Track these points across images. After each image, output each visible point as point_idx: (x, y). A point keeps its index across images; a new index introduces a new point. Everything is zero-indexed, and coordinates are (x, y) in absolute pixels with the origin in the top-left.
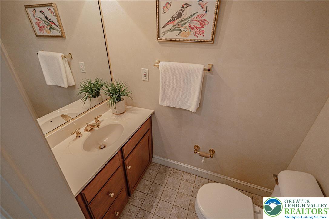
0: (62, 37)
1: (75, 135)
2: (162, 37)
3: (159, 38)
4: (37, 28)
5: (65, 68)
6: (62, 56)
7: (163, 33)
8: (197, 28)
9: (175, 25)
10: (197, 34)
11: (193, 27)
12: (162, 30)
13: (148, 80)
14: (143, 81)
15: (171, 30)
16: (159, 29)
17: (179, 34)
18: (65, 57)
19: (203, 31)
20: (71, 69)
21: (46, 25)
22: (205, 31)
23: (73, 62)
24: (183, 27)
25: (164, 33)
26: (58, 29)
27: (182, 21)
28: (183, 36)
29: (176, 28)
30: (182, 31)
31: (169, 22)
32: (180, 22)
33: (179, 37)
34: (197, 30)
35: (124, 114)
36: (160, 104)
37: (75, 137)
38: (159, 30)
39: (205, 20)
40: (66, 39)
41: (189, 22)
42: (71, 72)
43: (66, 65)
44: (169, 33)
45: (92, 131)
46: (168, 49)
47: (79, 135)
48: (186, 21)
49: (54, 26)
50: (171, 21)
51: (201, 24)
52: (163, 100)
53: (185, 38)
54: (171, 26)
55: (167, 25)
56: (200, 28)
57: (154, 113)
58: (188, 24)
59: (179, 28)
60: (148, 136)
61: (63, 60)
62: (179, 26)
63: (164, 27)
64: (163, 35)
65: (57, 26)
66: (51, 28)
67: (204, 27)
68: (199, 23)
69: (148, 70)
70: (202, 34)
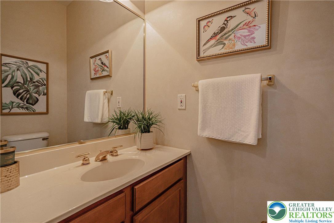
0: (109, 76)
1: (81, 162)
2: (202, 55)
3: (199, 56)
4: (93, 72)
5: (104, 104)
6: (104, 92)
7: (203, 51)
8: (245, 36)
9: (217, 40)
10: (245, 43)
11: (240, 36)
12: (202, 48)
13: (184, 108)
14: (178, 110)
15: (213, 46)
16: (199, 47)
17: (222, 48)
18: (106, 92)
19: (254, 38)
20: (108, 106)
21: (100, 69)
22: (255, 37)
23: (113, 99)
24: (227, 40)
25: (205, 51)
26: (108, 69)
27: (225, 34)
28: (227, 49)
29: (219, 43)
30: (226, 44)
31: (210, 38)
32: (223, 36)
33: (224, 51)
34: (246, 38)
35: (151, 151)
36: (199, 134)
37: (81, 164)
38: (199, 49)
39: (255, 26)
40: (112, 78)
41: (234, 33)
42: (108, 108)
43: (105, 101)
44: (211, 49)
45: (104, 161)
46: (210, 66)
47: (86, 162)
48: (231, 33)
49: (106, 68)
50: (213, 37)
51: (249, 31)
52: (203, 129)
53: (231, 50)
54: (213, 42)
55: (208, 42)
56: (249, 35)
57: (190, 155)
58: (233, 35)
59: (223, 41)
60: (180, 190)
61: (104, 95)
62: (222, 40)
63: (205, 44)
64: (204, 53)
65: (108, 68)
66: (103, 70)
67: (254, 33)
68: (247, 31)
69: (185, 95)
70: (252, 41)
